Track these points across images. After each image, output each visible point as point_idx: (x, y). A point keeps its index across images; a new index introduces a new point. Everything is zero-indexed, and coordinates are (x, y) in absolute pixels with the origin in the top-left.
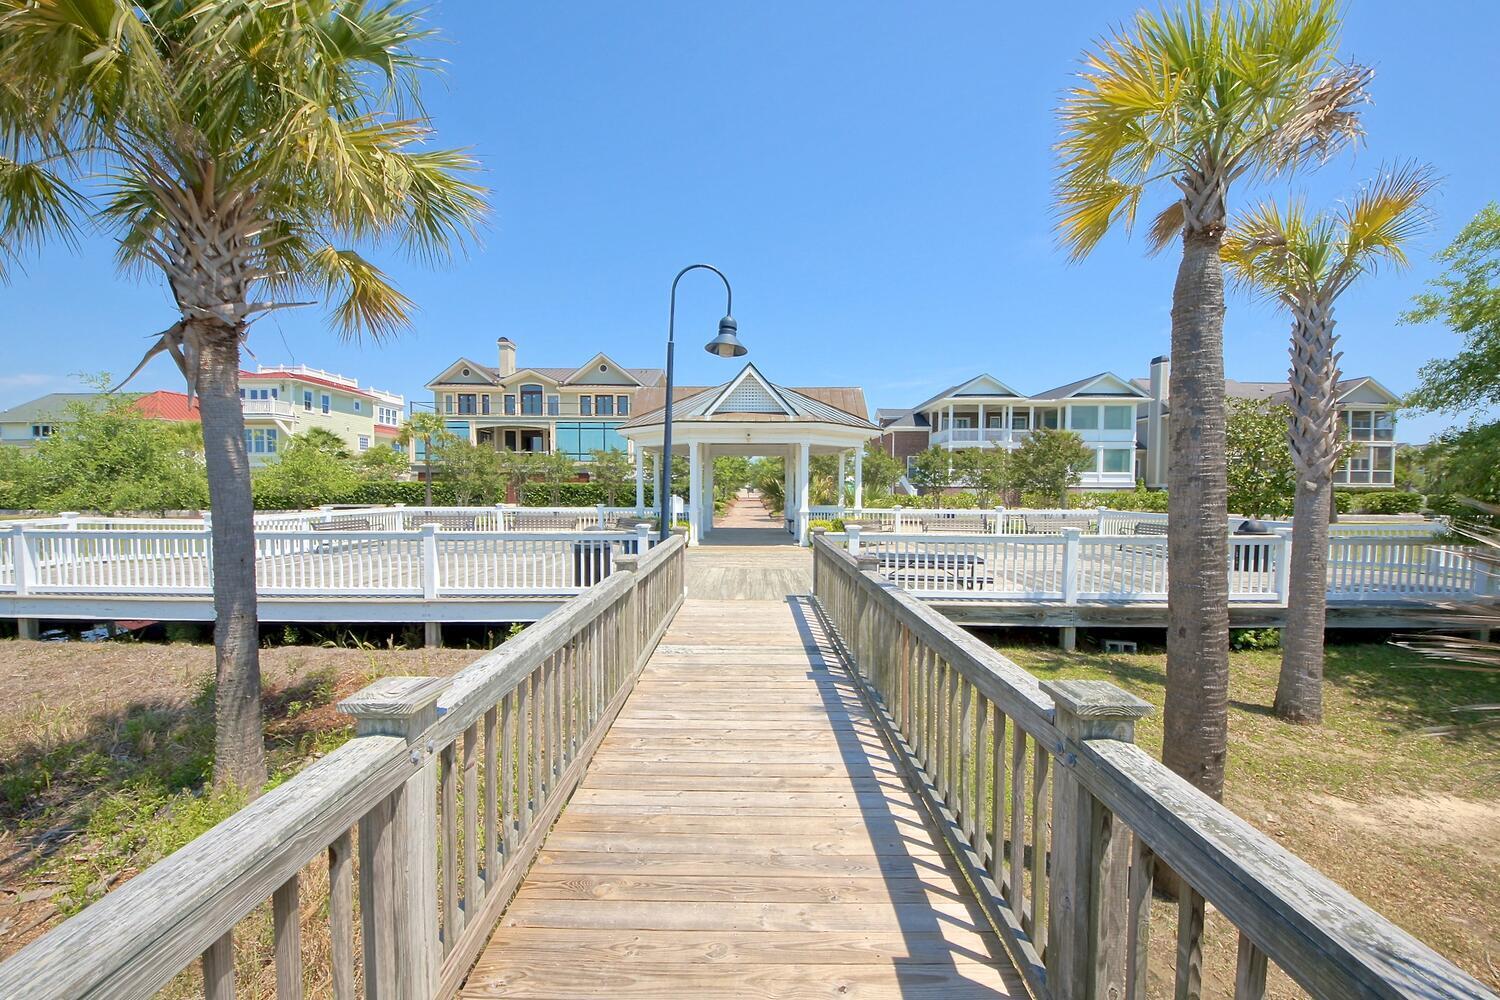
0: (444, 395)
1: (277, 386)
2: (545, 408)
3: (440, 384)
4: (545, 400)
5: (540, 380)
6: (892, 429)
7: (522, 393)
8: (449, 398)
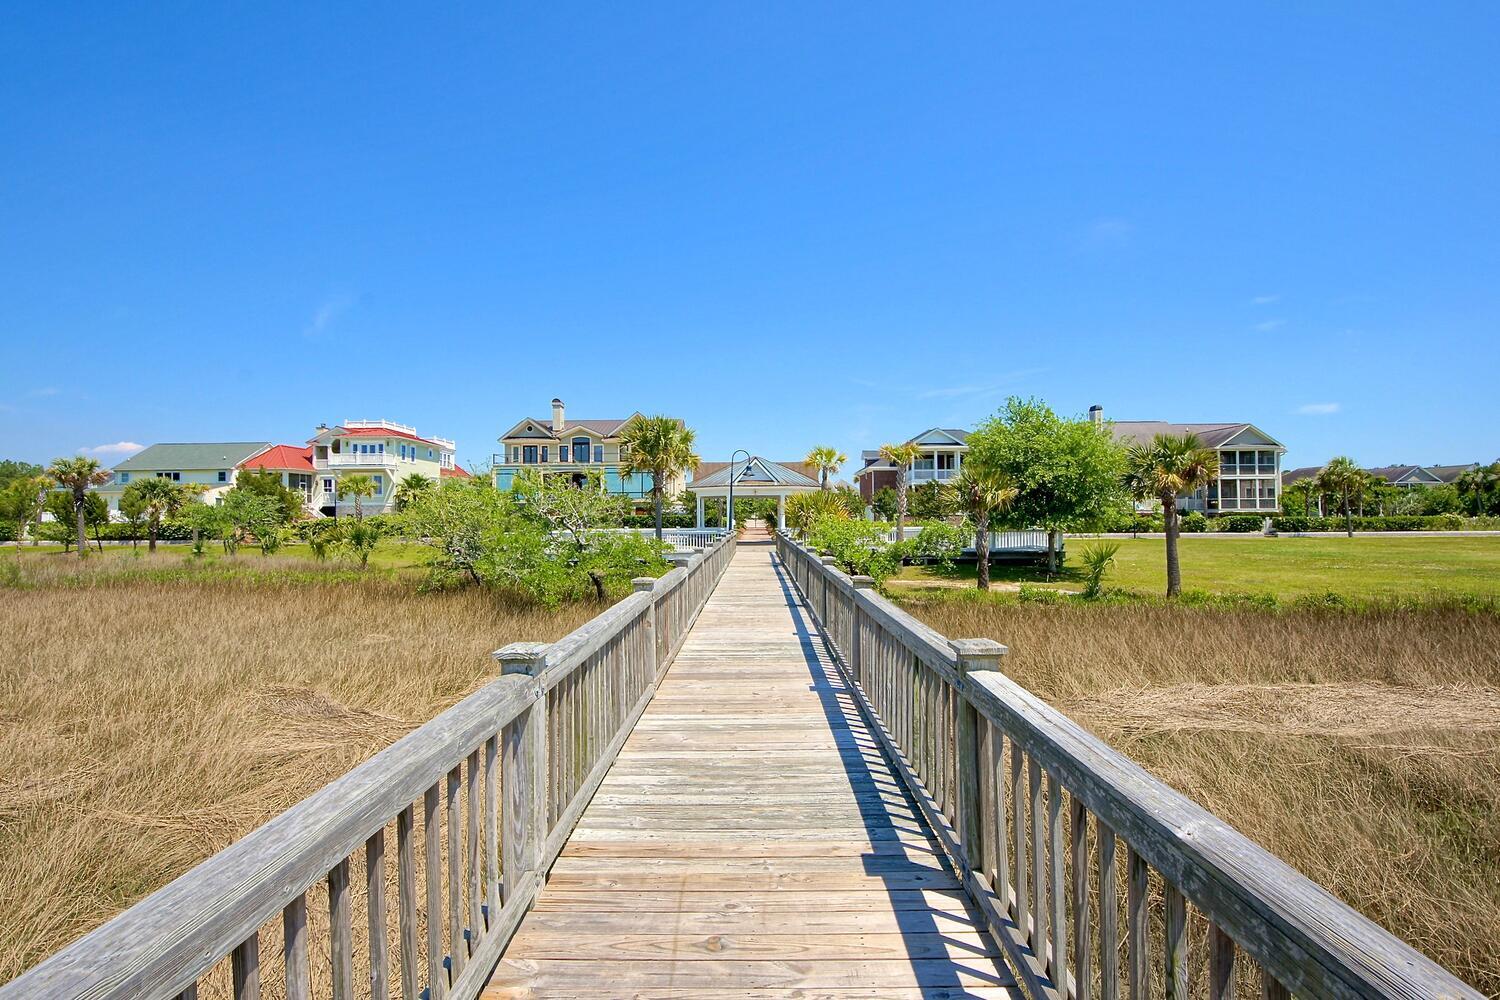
0: (512, 447)
1: (383, 442)
2: (592, 457)
3: (509, 438)
4: (592, 451)
5: (590, 434)
6: (872, 468)
7: (574, 444)
8: (516, 449)
